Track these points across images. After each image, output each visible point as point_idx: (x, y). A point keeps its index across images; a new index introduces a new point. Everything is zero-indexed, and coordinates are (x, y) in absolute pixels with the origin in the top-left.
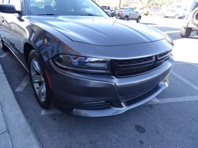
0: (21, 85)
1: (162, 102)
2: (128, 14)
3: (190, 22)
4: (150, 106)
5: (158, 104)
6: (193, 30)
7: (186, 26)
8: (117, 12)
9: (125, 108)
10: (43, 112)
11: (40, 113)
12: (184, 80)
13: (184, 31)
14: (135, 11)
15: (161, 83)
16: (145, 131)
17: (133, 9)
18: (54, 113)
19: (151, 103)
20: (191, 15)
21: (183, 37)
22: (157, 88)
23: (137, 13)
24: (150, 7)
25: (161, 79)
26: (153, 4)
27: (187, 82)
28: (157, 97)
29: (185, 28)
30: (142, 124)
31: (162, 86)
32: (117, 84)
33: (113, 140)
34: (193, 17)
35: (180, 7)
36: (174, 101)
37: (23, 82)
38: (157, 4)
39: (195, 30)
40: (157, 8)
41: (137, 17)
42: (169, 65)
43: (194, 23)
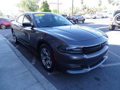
0: (33, 61)
1: (105, 66)
2: (77, 18)
3: (114, 22)
4: (100, 68)
5: (104, 67)
6: (116, 26)
7: (112, 24)
8: (71, 18)
9: (89, 69)
10: (49, 74)
11: (48, 74)
12: (115, 55)
13: (111, 27)
14: (81, 16)
15: (105, 56)
16: (100, 80)
17: (80, 15)
18: (54, 74)
19: (100, 67)
20: (114, 18)
21: (110, 30)
22: (103, 59)
23: (82, 17)
24: (89, 13)
25: (104, 55)
26: (91, 11)
27: (117, 55)
28: (103, 64)
29: (111, 25)
30: (98, 77)
31: (105, 58)
32: (87, 58)
33: (86, 84)
34: (115, 19)
35: (106, 12)
36: (112, 65)
37: (33, 60)
38: (93, 11)
39: (117, 26)
40: (93, 13)
41: (82, 20)
42: (107, 47)
43: (116, 23)
